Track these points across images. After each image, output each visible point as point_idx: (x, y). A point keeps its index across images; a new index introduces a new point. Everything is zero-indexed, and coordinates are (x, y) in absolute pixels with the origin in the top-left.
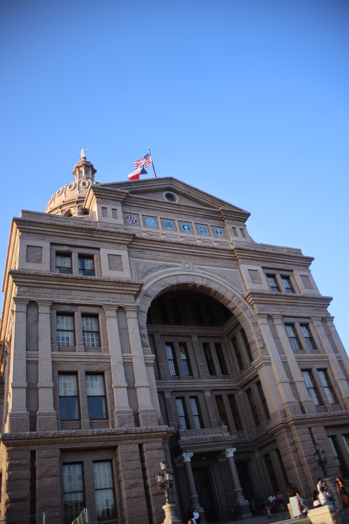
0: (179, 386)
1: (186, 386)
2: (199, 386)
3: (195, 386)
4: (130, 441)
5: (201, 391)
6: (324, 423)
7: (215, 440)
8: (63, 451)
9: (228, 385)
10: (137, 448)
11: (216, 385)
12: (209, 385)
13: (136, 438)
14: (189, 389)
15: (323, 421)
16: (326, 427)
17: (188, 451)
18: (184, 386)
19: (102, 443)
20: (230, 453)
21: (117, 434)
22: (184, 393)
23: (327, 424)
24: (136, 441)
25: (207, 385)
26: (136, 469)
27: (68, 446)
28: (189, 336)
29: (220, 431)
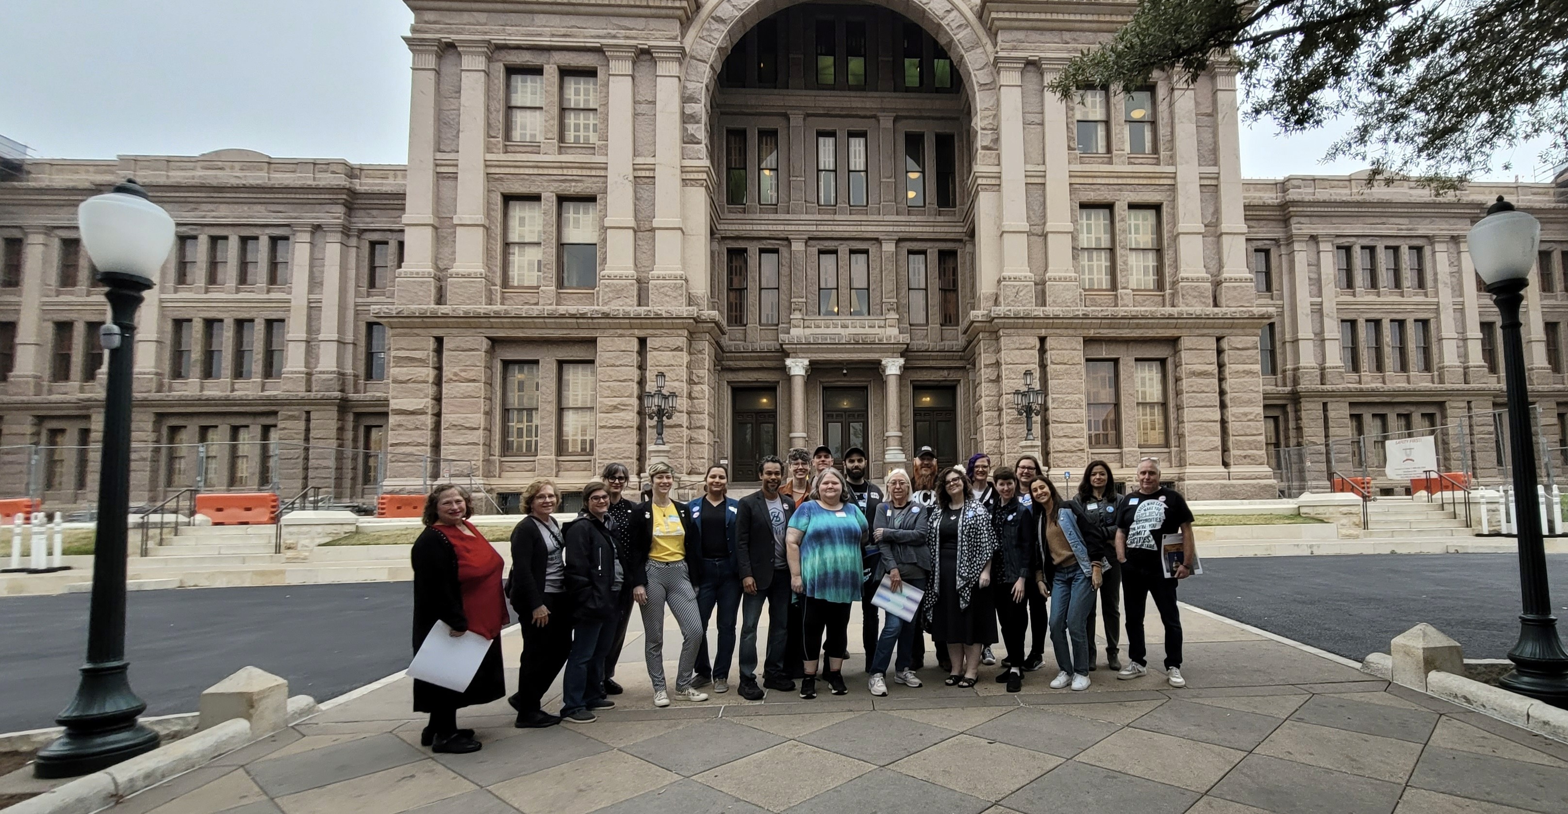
0: (826, 228)
1: (841, 228)
2: (869, 230)
3: (863, 228)
4: (619, 331)
5: (877, 239)
6: (1086, 331)
8: (495, 342)
9: (943, 229)
10: (635, 345)
11: (912, 229)
12: (896, 229)
13: (631, 327)
14: (846, 235)
15: (1082, 327)
16: (1088, 341)
17: (801, 355)
18: (837, 228)
19: (565, 332)
20: (893, 367)
21: (592, 318)
22: (836, 243)
23: (1092, 333)
24: (631, 331)
25: (891, 229)
26: (624, 381)
27: (501, 334)
28: (874, 117)
29: (882, 323)
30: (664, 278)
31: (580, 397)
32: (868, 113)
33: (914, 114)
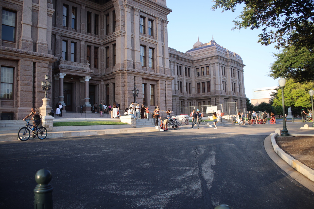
0: (66, 34)
1: (71, 35)
2: (78, 37)
3: (77, 36)
4: (28, 59)
5: (79, 40)
7: (80, 70)
9: (97, 41)
10: (32, 64)
11: (89, 39)
12: (85, 38)
13: (32, 58)
14: (72, 37)
15: (143, 75)
16: (143, 79)
17: (64, 72)
18: (69, 34)
19: (9, 56)
20: (88, 79)
21: (20, 53)
22: (68, 39)
23: (144, 77)
24: (32, 60)
25: (84, 38)
26: (29, 76)
28: (80, 4)
29: (85, 65)
30: (42, 44)
31: (7, 79)
32: (79, 3)
33: (90, 7)
